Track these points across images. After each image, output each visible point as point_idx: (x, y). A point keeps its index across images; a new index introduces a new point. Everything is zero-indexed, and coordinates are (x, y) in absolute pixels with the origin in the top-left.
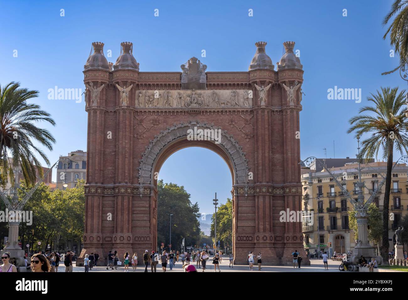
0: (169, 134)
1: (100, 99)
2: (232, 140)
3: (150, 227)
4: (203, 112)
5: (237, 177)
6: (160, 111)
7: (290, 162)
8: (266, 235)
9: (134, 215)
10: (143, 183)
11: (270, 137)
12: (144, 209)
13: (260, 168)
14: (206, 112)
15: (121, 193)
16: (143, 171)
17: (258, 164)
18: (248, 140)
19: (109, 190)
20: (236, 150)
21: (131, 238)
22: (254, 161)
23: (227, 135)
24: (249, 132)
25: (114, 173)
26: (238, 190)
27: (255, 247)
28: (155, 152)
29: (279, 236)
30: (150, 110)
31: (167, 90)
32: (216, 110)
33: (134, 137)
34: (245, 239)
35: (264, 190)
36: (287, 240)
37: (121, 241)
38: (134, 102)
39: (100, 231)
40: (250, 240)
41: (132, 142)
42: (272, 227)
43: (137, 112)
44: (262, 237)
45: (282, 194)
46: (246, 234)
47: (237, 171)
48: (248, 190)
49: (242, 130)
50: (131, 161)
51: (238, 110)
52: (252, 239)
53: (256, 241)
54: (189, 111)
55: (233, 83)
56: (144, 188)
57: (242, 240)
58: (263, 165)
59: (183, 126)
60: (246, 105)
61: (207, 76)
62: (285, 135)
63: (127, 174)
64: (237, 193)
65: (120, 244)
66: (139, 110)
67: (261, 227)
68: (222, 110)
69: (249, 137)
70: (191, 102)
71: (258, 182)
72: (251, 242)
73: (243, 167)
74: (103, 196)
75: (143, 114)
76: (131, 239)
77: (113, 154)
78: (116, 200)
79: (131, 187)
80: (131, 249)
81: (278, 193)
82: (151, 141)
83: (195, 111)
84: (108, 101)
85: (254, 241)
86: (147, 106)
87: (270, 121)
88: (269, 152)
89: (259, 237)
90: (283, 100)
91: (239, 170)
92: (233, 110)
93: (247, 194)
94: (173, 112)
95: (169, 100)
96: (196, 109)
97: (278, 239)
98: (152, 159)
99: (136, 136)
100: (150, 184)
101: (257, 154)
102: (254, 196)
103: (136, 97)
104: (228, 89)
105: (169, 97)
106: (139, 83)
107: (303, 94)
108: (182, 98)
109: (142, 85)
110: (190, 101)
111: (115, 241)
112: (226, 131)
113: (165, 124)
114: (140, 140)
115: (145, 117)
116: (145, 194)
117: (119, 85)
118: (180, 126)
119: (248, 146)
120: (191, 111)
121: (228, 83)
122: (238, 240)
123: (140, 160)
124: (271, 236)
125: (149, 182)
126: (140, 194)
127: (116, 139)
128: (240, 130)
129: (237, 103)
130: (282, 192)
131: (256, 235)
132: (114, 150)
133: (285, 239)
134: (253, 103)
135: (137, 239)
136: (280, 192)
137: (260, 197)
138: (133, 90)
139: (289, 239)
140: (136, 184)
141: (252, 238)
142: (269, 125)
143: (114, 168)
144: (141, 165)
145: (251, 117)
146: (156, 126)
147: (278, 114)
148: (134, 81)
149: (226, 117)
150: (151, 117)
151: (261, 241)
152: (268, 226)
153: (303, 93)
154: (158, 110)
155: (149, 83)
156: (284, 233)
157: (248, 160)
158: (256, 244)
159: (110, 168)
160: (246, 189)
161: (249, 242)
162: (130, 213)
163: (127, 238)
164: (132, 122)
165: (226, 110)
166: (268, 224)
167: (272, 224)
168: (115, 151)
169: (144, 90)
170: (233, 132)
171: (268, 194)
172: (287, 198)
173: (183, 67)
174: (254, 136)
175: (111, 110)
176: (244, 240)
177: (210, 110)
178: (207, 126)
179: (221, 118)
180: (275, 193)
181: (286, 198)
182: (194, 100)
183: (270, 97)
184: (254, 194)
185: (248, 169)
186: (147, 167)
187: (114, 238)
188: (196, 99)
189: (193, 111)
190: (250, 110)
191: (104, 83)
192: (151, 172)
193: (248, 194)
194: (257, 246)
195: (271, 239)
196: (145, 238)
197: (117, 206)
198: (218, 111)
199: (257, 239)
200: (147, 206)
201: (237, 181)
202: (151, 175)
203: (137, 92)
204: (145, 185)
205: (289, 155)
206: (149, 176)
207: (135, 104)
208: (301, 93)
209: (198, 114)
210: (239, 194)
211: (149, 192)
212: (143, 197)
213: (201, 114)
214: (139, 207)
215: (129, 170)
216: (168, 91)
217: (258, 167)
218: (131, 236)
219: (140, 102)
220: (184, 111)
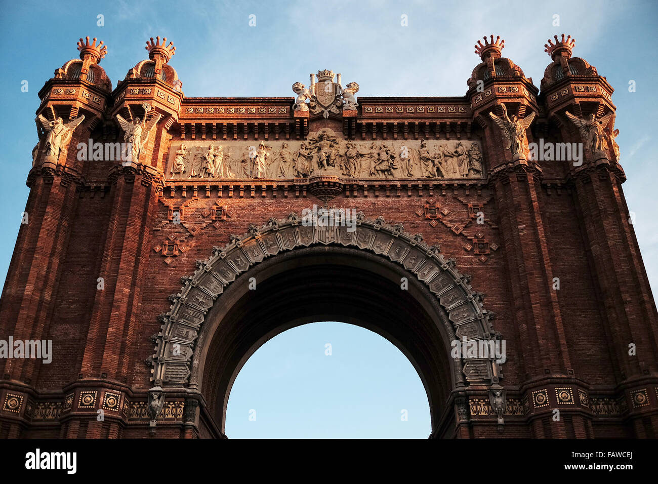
2: (441, 257)
10: (165, 384)
20: (452, 287)
93: (504, 417)
149: (415, 202)
193: (508, 416)
204: (168, 389)
209: (337, 193)
211: (180, 411)
220: (301, 186)
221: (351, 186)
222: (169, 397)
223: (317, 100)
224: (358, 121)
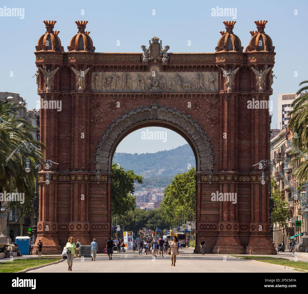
0: (128, 119)
1: (54, 82)
3: (107, 215)
4: (165, 96)
5: (201, 164)
6: (118, 94)
7: (257, 149)
8: (230, 224)
9: (92, 202)
11: (237, 122)
12: (101, 196)
13: (225, 155)
14: (168, 96)
15: (78, 181)
16: (100, 157)
17: (223, 150)
18: (213, 125)
19: (64, 177)
21: (89, 226)
22: (219, 148)
23: (191, 121)
24: (214, 117)
25: (70, 158)
26: (202, 177)
27: (219, 235)
28: (112, 138)
29: (245, 225)
30: (107, 94)
31: (126, 71)
32: (179, 94)
33: (90, 122)
34: (208, 227)
35: (229, 178)
36: (253, 229)
37: (78, 229)
38: (91, 84)
39: (56, 218)
40: (214, 229)
41: (88, 128)
42: (237, 215)
43: (94, 95)
44: (226, 226)
45: (249, 182)
46: (209, 222)
47: (200, 158)
48: (212, 178)
49: (207, 115)
50: (88, 147)
51: (203, 94)
52: (216, 228)
53: (219, 230)
54: (150, 95)
55: (198, 65)
56: (102, 175)
57: (205, 229)
58: (228, 152)
59: (142, 111)
60: (211, 88)
61: (169, 57)
62: (253, 121)
63: (84, 161)
64: (201, 181)
65: (77, 232)
66: (95, 94)
67: (225, 215)
68: (185, 93)
69: (214, 123)
70: (152, 86)
71: (222, 169)
72: (215, 231)
73: (207, 154)
74: (58, 184)
75: (100, 97)
76: (89, 228)
77: (68, 139)
78: (72, 187)
79: (88, 175)
80: (89, 237)
81: (244, 181)
82: (108, 126)
83: (156, 95)
84: (62, 84)
85: (218, 230)
86: (104, 90)
87: (237, 105)
88: (235, 139)
89: (223, 226)
90: (252, 84)
91: (203, 157)
92: (197, 93)
94: (133, 96)
95: (128, 83)
96: (157, 92)
97: (243, 227)
98: (110, 145)
99: (92, 120)
100: (108, 171)
101: (222, 140)
102: (219, 184)
103: (92, 79)
104: (192, 71)
105: (128, 80)
106: (96, 65)
107: (274, 77)
108: (142, 81)
109: (98, 66)
110: (151, 84)
111: (72, 229)
112: (189, 116)
113: (123, 108)
114: (97, 125)
115: (102, 100)
116: (103, 182)
117: (75, 69)
118: (140, 111)
119: (213, 131)
120: (151, 95)
121: (192, 65)
122: (201, 229)
123: (96, 147)
124: (236, 225)
125: (106, 169)
126: (97, 181)
127: (71, 123)
128: (204, 115)
129: (201, 86)
130: (248, 179)
131: (220, 224)
132: (69, 135)
133: (251, 228)
134: (219, 86)
135: (94, 227)
136: (246, 180)
137: (225, 185)
138: (90, 72)
139: (255, 228)
140: (92, 170)
141: (216, 226)
142: (235, 111)
143: (69, 154)
144: (98, 151)
145: (216, 102)
146: (114, 110)
147: (247, 98)
148: (91, 64)
150: (109, 101)
151: (225, 230)
152: (232, 215)
153: (274, 75)
154: (115, 94)
155: (106, 65)
156: (250, 222)
157: (212, 147)
158: (220, 233)
159: (65, 154)
160: (210, 177)
161: (212, 230)
162: (88, 201)
163: (85, 226)
164: (89, 107)
165: (190, 93)
166: (233, 213)
167: (237, 213)
168: (71, 136)
169: (100, 72)
170: (197, 117)
171: (233, 182)
172: (254, 186)
173: (144, 47)
174: (219, 121)
175: (65, 93)
176: (207, 229)
177: (172, 93)
178: (169, 110)
180: (241, 181)
181: (252, 186)
182: (155, 83)
183: (238, 80)
184: (218, 181)
185: (212, 156)
186: (104, 153)
187: (71, 226)
188: (157, 82)
189: (154, 95)
190: (216, 93)
191: (59, 66)
192: (108, 158)
194: (221, 235)
195: (236, 228)
196: (103, 226)
197: (73, 194)
198: (181, 95)
199: (220, 228)
200: (105, 193)
201: (201, 168)
202: (108, 161)
203: (94, 74)
205: (257, 142)
206: (106, 162)
207: (91, 87)
208: (271, 76)
210: (203, 181)
212: (100, 184)
213: (163, 98)
214: (96, 194)
215: (86, 157)
216: (127, 73)
217: (222, 154)
218: (89, 224)
219: (97, 85)
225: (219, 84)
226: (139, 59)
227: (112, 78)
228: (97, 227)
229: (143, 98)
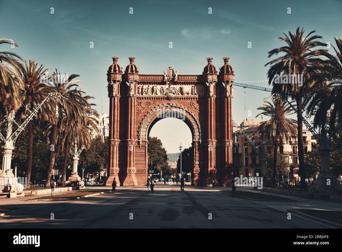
1: (117, 90)
3: (145, 164)
5: (195, 136)
6: (151, 97)
8: (211, 169)
9: (137, 157)
10: (141, 139)
11: (215, 113)
12: (142, 154)
13: (209, 131)
14: (178, 98)
15: (129, 145)
16: (141, 132)
28: (148, 121)
31: (155, 85)
32: (184, 97)
35: (211, 144)
37: (129, 172)
38: (136, 92)
39: (117, 166)
41: (135, 115)
43: (138, 98)
47: (195, 132)
54: (168, 98)
55: (194, 82)
59: (164, 106)
60: (201, 94)
61: (178, 77)
68: (187, 97)
73: (199, 130)
74: (118, 146)
75: (141, 99)
76: (135, 171)
79: (134, 141)
80: (135, 176)
83: (171, 97)
86: (143, 94)
87: (214, 103)
92: (193, 97)
94: (159, 98)
95: (156, 91)
98: (146, 125)
99: (137, 112)
100: (145, 139)
103: (137, 89)
104: (190, 85)
105: (156, 89)
106: (139, 81)
108: (164, 90)
109: (141, 82)
112: (189, 109)
113: (154, 105)
114: (139, 114)
115: (143, 101)
116: (142, 145)
117: (128, 82)
121: (191, 81)
123: (139, 126)
126: (139, 145)
129: (195, 93)
138: (136, 85)
140: (137, 139)
141: (203, 171)
142: (214, 106)
144: (140, 128)
148: (137, 80)
149: (189, 101)
150: (146, 101)
153: (233, 88)
155: (145, 81)
160: (200, 143)
161: (201, 173)
162: (134, 156)
163: (133, 170)
165: (189, 97)
166: (213, 163)
167: (215, 163)
169: (142, 85)
170: (193, 110)
171: (213, 146)
178: (178, 106)
179: (186, 102)
185: (201, 131)
187: (125, 170)
188: (172, 90)
191: (119, 81)
192: (146, 132)
196: (142, 170)
200: (144, 152)
201: (195, 138)
206: (144, 135)
209: (173, 99)
211: (145, 144)
212: (141, 147)
214: (139, 152)
215: (134, 131)
218: (135, 169)
219: (140, 92)
220: (165, 98)
221: (176, 98)
222: (143, 142)
223: (168, 75)
224: (178, 81)
225: (205, 92)
226: (162, 78)
227: (148, 88)
228: (139, 171)
229: (165, 99)
